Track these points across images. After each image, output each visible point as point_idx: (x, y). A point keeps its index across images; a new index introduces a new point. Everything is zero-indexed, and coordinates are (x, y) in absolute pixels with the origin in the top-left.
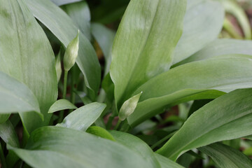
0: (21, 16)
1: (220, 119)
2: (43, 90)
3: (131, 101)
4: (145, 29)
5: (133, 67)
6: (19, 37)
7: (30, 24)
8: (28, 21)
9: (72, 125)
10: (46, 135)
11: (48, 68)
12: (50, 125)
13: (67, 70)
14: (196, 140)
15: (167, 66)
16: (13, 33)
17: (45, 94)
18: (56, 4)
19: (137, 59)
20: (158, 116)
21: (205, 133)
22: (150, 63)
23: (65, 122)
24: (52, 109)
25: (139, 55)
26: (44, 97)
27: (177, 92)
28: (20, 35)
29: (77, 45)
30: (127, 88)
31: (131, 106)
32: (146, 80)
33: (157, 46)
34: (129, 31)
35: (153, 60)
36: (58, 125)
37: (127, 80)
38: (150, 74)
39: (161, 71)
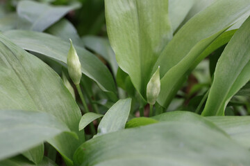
0: (10, 52)
1: (245, 55)
2: (64, 113)
3: (153, 81)
4: (132, 10)
5: (138, 51)
6: (17, 74)
7: (22, 57)
8: (18, 54)
9: (108, 130)
10: (88, 151)
11: (59, 90)
12: (86, 139)
13: (77, 83)
14: (233, 85)
15: (169, 35)
16: (9, 72)
17: (68, 116)
18: (38, 31)
19: (138, 41)
20: (180, 93)
21: (238, 75)
22: (152, 39)
23: (100, 132)
24: (82, 126)
25: (137, 36)
26: (69, 119)
27: (191, 50)
28: (17, 71)
29: (76, 54)
30: (142, 74)
31: (155, 86)
32: (156, 57)
33: (150, 20)
34: (117, 18)
35: (153, 36)
36: (95, 136)
37: (139, 66)
38: (156, 49)
39: (166, 42)
